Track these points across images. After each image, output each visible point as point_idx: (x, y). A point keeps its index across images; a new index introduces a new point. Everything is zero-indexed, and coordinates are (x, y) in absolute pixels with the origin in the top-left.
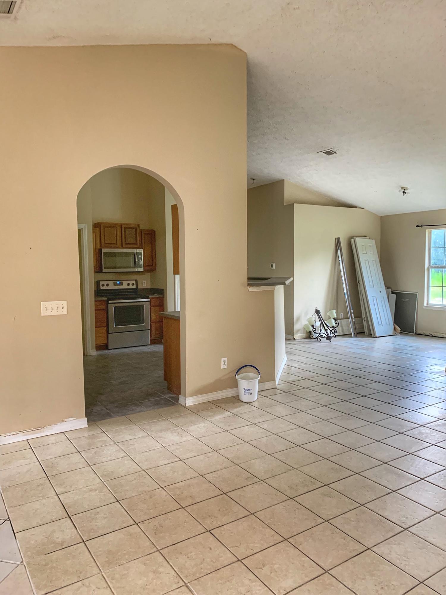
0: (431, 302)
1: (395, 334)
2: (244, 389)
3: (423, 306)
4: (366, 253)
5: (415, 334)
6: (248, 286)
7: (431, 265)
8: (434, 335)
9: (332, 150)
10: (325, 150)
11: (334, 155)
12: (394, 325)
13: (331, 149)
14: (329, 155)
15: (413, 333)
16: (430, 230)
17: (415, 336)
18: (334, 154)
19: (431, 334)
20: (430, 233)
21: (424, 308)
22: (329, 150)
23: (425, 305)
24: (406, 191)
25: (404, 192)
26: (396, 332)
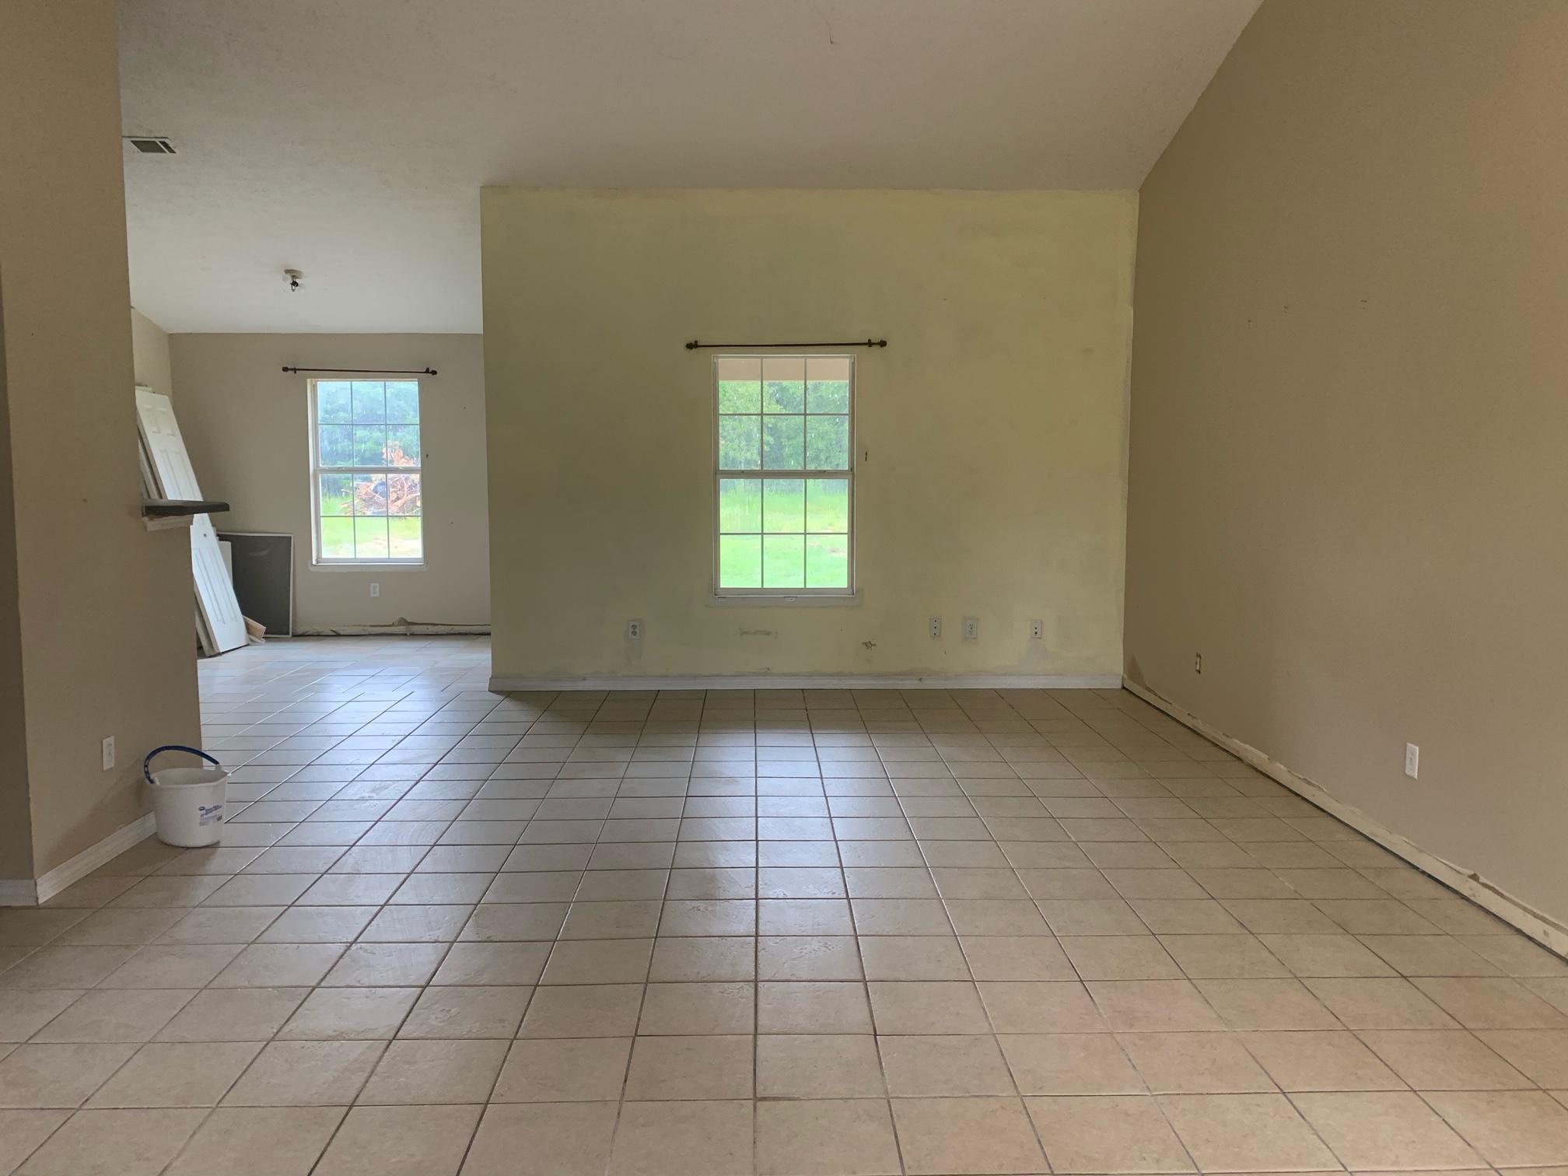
0: (325, 555)
1: (250, 643)
2: (202, 809)
3: (309, 565)
4: (159, 433)
5: (294, 636)
6: (143, 516)
7: (321, 465)
8: (342, 633)
9: (167, 141)
10: (138, 137)
11: (163, 154)
12: (244, 619)
13: (166, 138)
14: (143, 151)
15: (288, 634)
16: (313, 380)
17: (294, 641)
18: (164, 152)
19: (334, 632)
20: (314, 387)
21: (312, 569)
22: (157, 141)
23: (314, 563)
24: (297, 281)
25: (295, 284)
26: (255, 636)
